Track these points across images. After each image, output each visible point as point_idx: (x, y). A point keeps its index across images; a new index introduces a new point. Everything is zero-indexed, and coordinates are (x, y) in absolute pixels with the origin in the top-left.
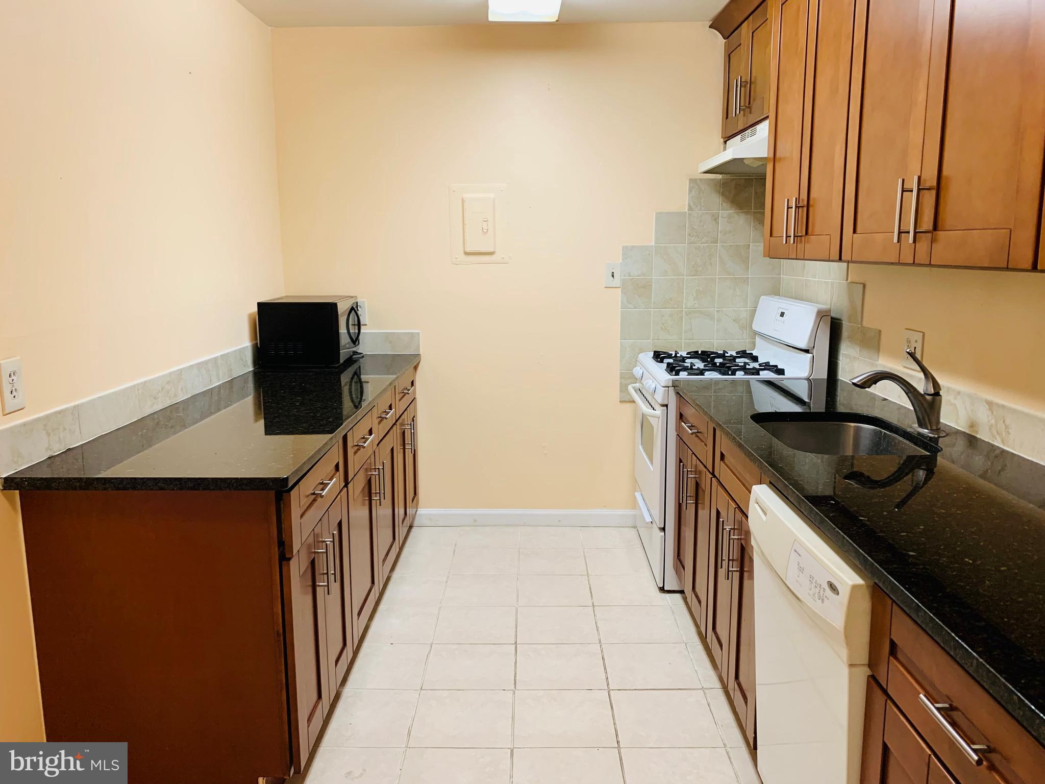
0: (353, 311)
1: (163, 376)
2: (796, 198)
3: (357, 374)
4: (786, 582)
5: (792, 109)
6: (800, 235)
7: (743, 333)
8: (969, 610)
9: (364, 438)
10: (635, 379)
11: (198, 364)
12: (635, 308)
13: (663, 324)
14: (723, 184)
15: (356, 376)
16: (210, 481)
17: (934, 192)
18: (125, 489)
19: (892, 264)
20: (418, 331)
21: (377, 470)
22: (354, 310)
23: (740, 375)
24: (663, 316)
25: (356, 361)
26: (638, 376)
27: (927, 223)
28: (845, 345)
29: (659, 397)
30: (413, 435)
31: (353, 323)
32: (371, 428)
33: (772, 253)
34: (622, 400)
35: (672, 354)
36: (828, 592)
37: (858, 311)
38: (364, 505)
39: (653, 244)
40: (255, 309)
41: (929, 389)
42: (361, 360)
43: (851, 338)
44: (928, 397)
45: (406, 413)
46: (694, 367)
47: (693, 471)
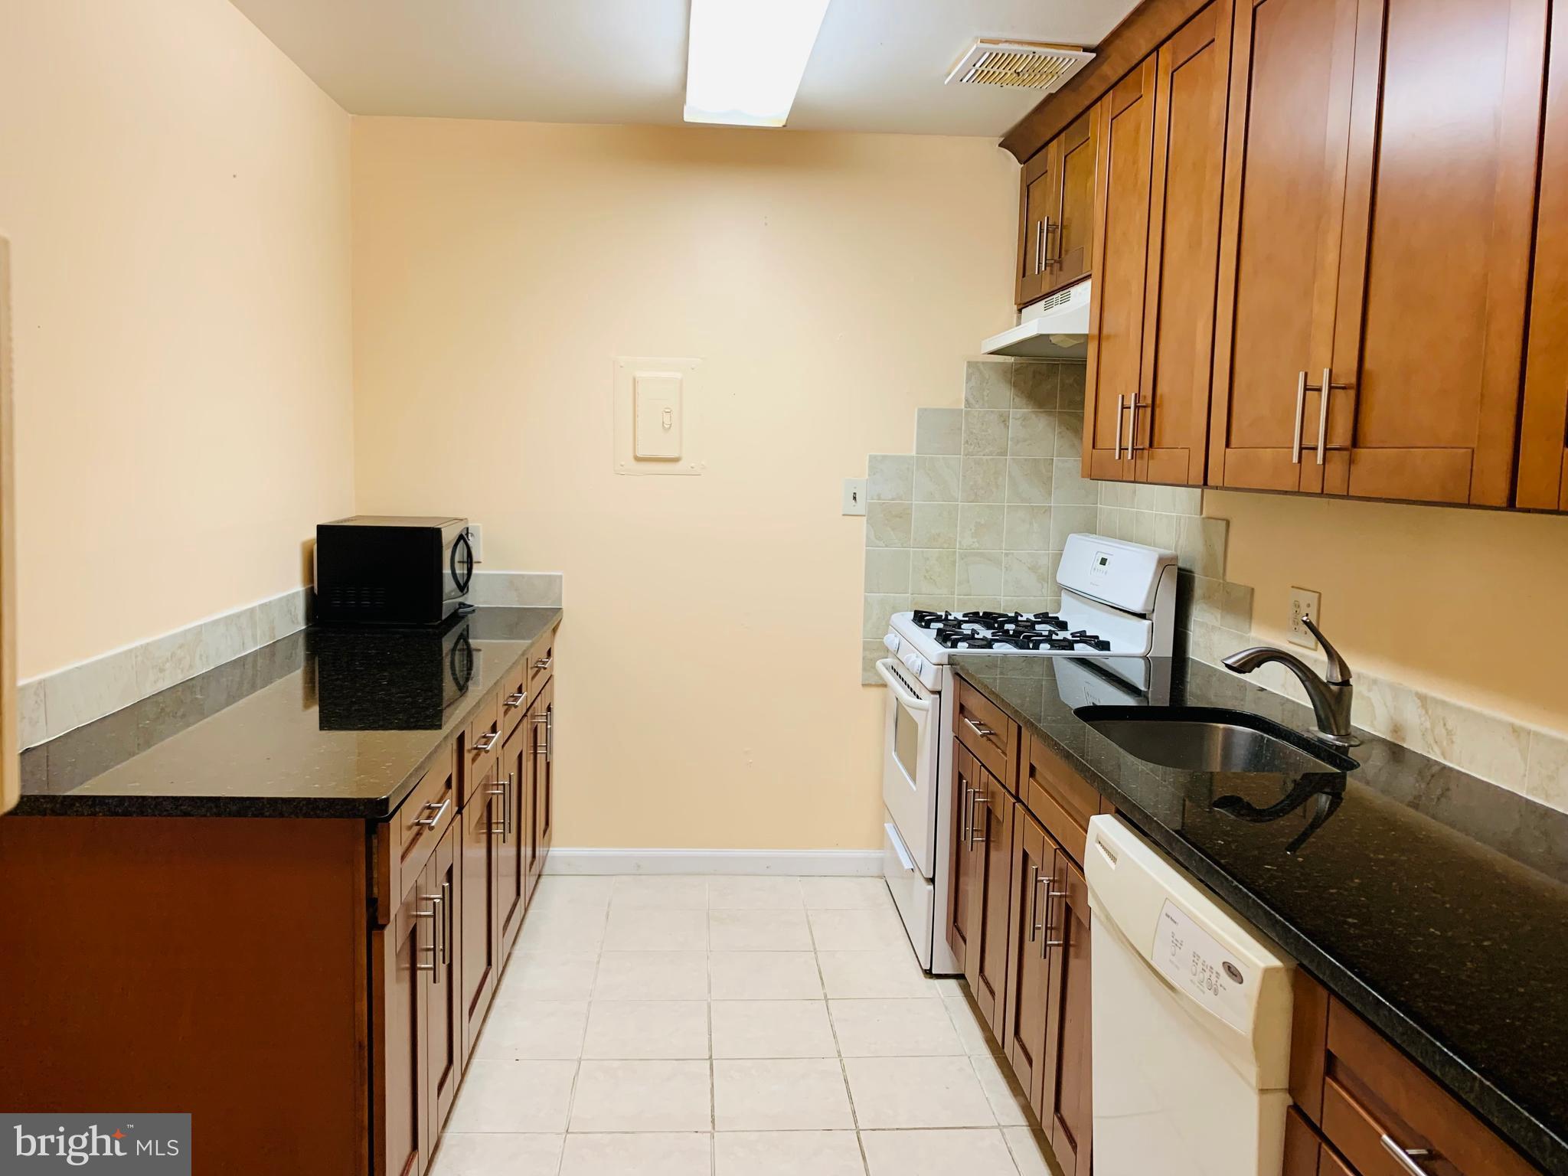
0: (462, 541)
1: (174, 636)
2: (1136, 394)
3: (464, 637)
4: (1153, 963)
5: (1128, 266)
6: (1141, 447)
7: (1043, 588)
8: (1454, 1007)
9: (484, 737)
10: (886, 651)
11: (226, 617)
12: (887, 546)
13: (927, 571)
14: (1015, 371)
15: (462, 640)
16: (265, 803)
17: (1352, 393)
18: (126, 814)
19: (1286, 493)
20: (559, 574)
21: (501, 787)
22: (462, 538)
23: (1045, 648)
24: (928, 559)
25: (463, 617)
26: (893, 647)
27: (1341, 437)
28: (1198, 607)
29: (929, 679)
30: (548, 732)
31: (462, 560)
32: (496, 721)
33: (1095, 472)
34: (867, 682)
35: (942, 616)
36: (1225, 979)
37: (1219, 560)
38: (478, 841)
39: (914, 453)
40: (313, 534)
41: (1335, 675)
42: (469, 615)
43: (1208, 598)
44: (1334, 688)
45: (539, 698)
46: (976, 636)
47: (982, 792)
